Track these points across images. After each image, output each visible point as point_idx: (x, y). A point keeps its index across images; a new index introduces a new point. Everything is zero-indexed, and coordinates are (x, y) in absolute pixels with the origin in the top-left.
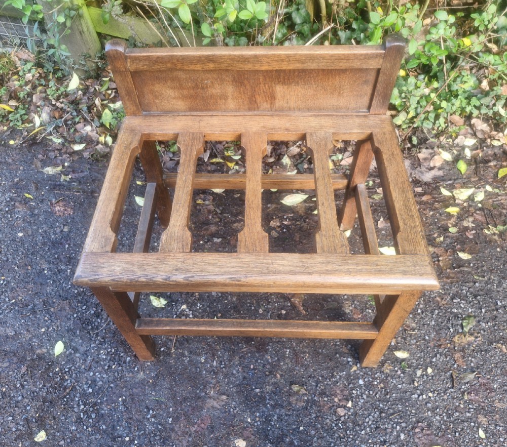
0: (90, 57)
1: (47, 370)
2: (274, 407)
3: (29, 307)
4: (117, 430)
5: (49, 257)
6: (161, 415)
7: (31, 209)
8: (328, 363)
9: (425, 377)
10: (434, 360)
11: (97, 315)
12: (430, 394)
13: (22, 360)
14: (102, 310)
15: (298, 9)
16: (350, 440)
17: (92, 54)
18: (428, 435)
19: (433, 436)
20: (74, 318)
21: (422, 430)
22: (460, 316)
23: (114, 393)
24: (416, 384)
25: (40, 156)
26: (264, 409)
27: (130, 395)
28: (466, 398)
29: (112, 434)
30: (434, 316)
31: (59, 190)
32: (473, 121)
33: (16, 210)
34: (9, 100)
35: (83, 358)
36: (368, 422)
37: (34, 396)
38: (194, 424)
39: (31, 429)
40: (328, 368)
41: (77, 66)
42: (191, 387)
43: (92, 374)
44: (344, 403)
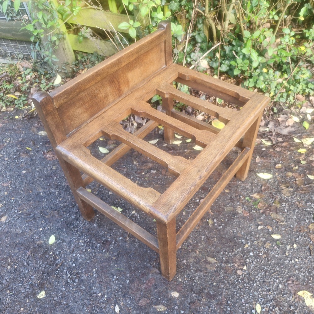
0: (69, 64)
1: (45, 253)
2: (196, 271)
3: (31, 216)
4: (93, 289)
5: (43, 185)
6: (121, 279)
7: (31, 156)
8: (229, 244)
9: (292, 250)
10: (297, 239)
11: (77, 219)
12: (297, 260)
13: (28, 248)
14: (80, 216)
15: (199, 34)
16: (247, 290)
17: (70, 63)
18: (297, 285)
19: (300, 285)
20: (62, 221)
21: (293, 282)
22: (312, 213)
23: (90, 266)
24: (287, 254)
25: (36, 125)
26: (190, 273)
27: (101, 267)
29: (89, 292)
30: (295, 213)
31: (49, 144)
32: (311, 98)
33: (21, 157)
34: (15, 92)
35: (68, 245)
36: (258, 278)
37: (36, 270)
38: (143, 284)
39: (35, 291)
40: (230, 246)
41: (60, 70)
42: (141, 261)
43: (74, 255)
44: (241, 267)
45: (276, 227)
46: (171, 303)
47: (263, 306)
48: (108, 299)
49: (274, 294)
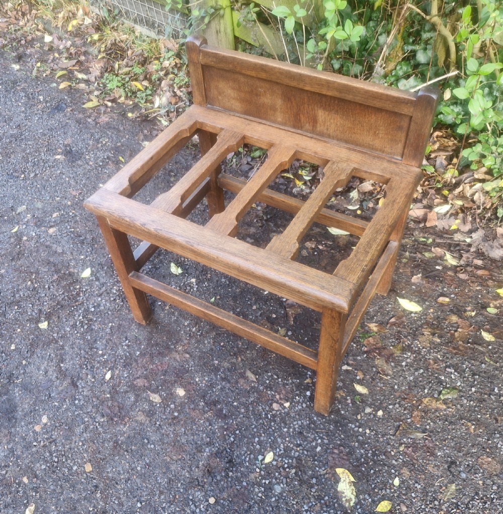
1: (71, 284)
2: (223, 379)
3: (81, 238)
4: (97, 343)
6: (133, 347)
8: (289, 368)
9: (372, 416)
10: (391, 407)
12: (368, 431)
13: (58, 271)
16: (270, 430)
18: (343, 459)
19: (348, 463)
21: (341, 453)
22: (444, 384)
23: (108, 318)
24: (359, 418)
25: (146, 132)
26: (214, 377)
27: (119, 324)
28: (401, 449)
29: (92, 344)
30: (416, 373)
33: (107, 167)
34: (143, 80)
35: (100, 287)
36: (295, 425)
37: (53, 298)
38: (154, 364)
39: (40, 318)
40: (286, 372)
42: (167, 338)
43: (100, 299)
44: (282, 402)
45: (372, 378)
46: (170, 398)
47: (277, 458)
48: (106, 361)
49: (303, 453)
